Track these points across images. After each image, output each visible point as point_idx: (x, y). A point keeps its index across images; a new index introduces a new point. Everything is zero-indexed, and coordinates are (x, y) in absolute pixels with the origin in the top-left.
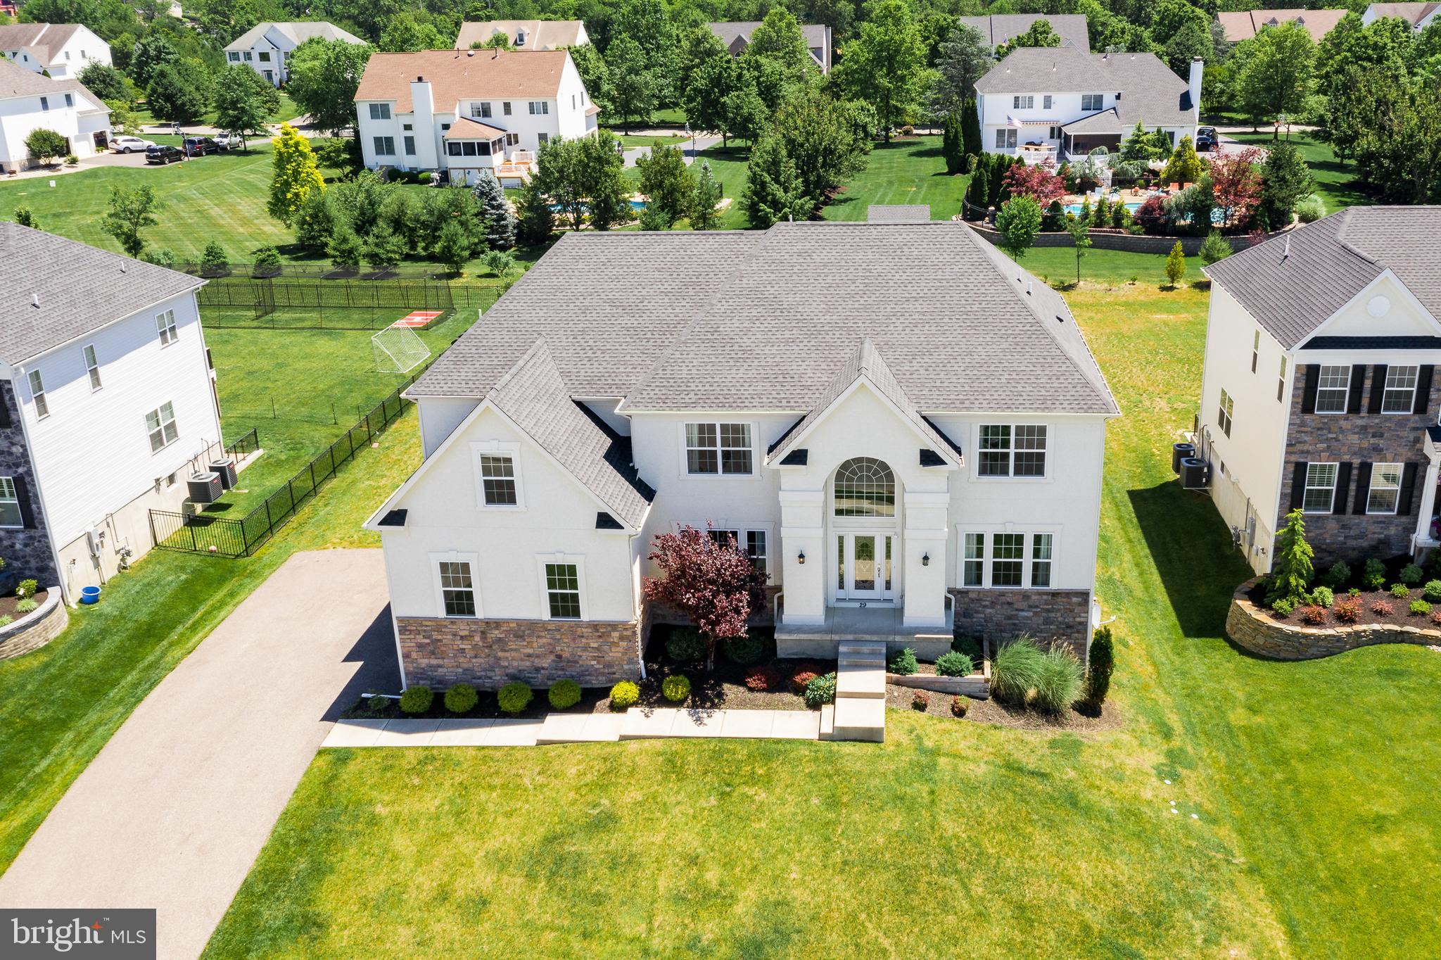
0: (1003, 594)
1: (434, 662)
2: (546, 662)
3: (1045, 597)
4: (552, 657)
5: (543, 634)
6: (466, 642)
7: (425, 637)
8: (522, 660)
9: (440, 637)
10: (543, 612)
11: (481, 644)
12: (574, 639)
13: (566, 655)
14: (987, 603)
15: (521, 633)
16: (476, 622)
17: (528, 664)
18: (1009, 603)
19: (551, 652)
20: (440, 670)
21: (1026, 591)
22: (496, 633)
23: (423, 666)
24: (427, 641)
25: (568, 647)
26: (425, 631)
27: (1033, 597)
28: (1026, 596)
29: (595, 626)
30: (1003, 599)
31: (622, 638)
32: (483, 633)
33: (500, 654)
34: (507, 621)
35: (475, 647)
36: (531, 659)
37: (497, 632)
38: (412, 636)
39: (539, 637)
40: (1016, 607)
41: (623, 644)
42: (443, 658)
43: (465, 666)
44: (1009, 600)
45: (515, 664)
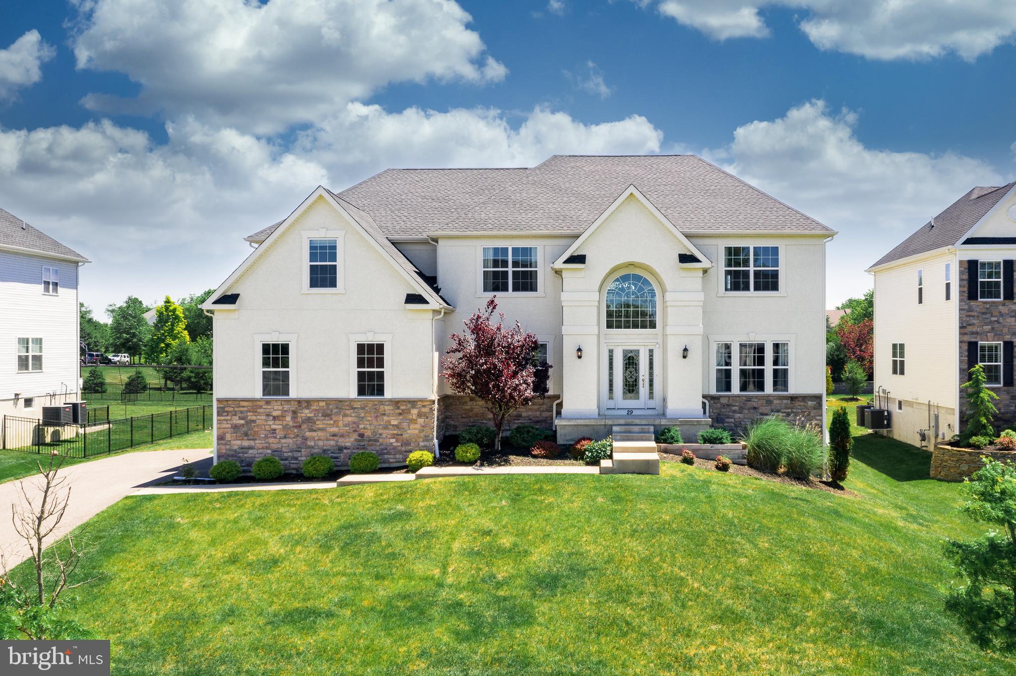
0: (749, 399)
1: (246, 443)
2: (349, 441)
3: (785, 401)
4: (355, 436)
5: (348, 412)
6: (277, 422)
7: (240, 418)
8: (327, 440)
9: (254, 418)
10: (351, 390)
11: (291, 424)
12: (377, 417)
13: (368, 433)
14: (736, 408)
15: (328, 412)
16: (290, 402)
17: (332, 443)
18: (755, 408)
19: (355, 431)
20: (251, 451)
21: (769, 396)
22: (306, 413)
23: (235, 447)
24: (242, 422)
25: (371, 425)
26: (241, 412)
27: (776, 402)
28: (768, 400)
29: (396, 403)
30: (749, 404)
31: (420, 415)
32: (294, 413)
33: (308, 434)
34: (318, 401)
35: (285, 427)
36: (336, 438)
37: (307, 411)
38: (229, 418)
39: (345, 415)
40: (760, 411)
41: (421, 421)
42: (254, 440)
43: (275, 446)
44: (755, 404)
45: (321, 443)
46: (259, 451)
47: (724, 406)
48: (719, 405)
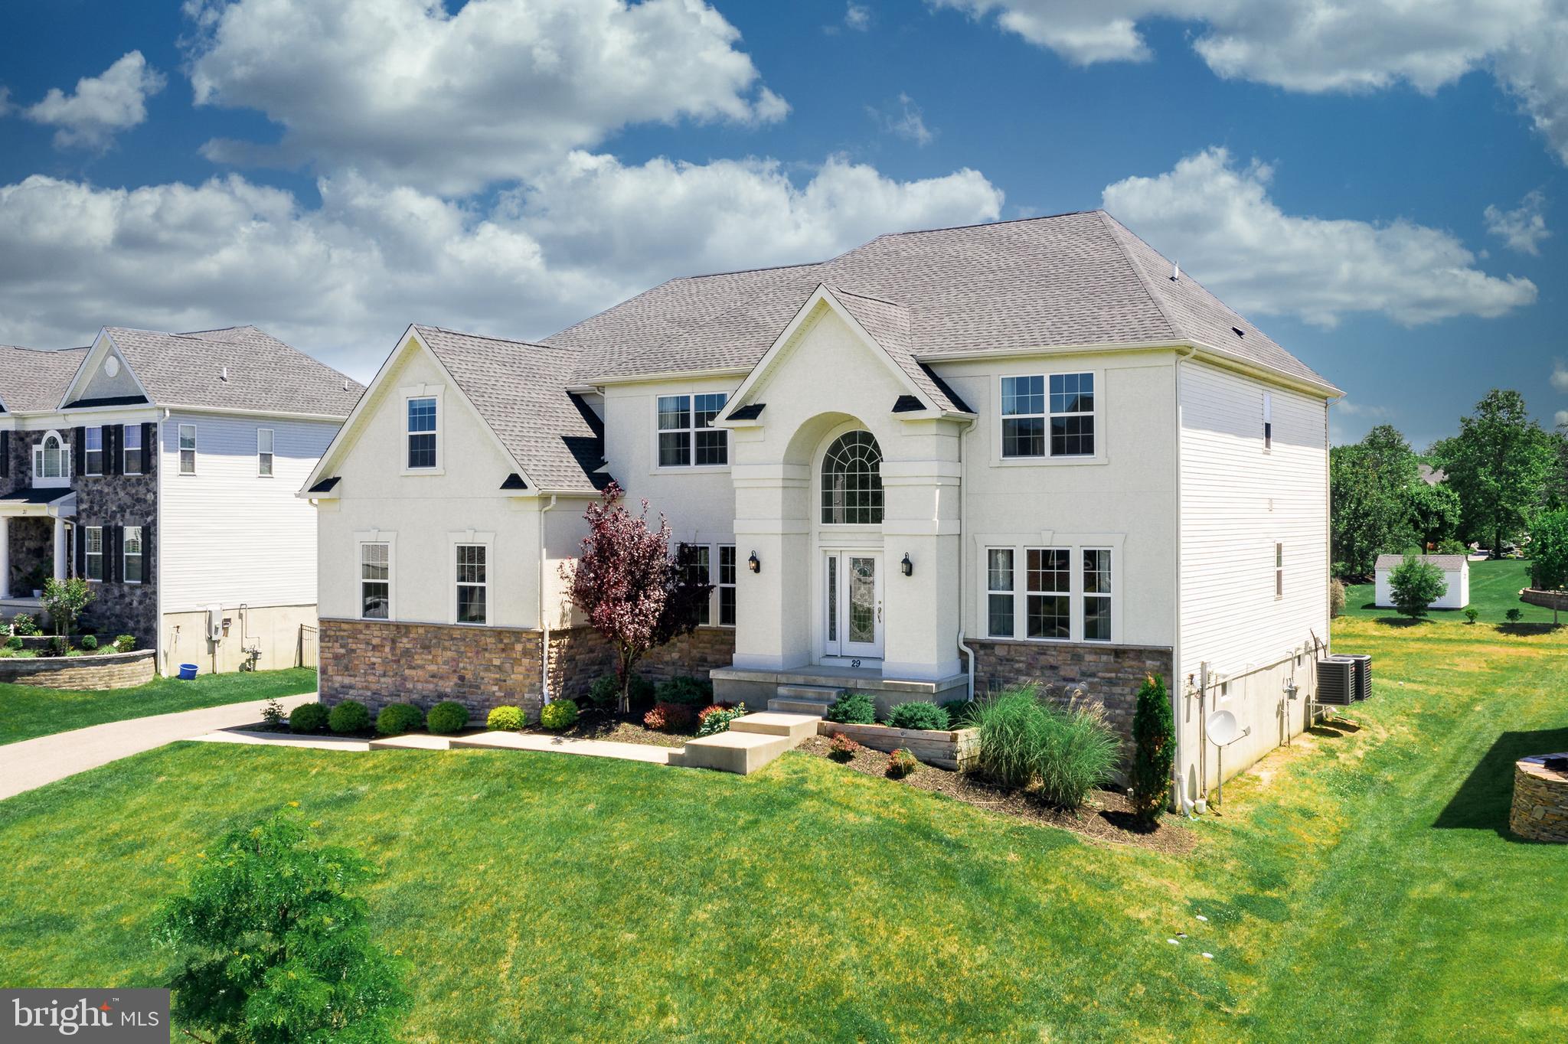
0: (1043, 650)
1: (347, 681)
2: (448, 686)
3: (1104, 658)
4: (455, 679)
5: (447, 644)
6: (377, 654)
7: (342, 646)
8: (427, 682)
9: (354, 646)
10: (451, 613)
11: (390, 656)
12: (477, 653)
13: (469, 676)
14: (1021, 665)
15: (427, 642)
16: (388, 625)
17: (431, 686)
18: (1053, 668)
19: (455, 671)
20: (351, 692)
21: (1075, 646)
22: (405, 643)
23: (337, 685)
24: (343, 651)
25: (470, 663)
26: (342, 637)
27: (1089, 658)
28: (1075, 654)
29: (499, 633)
30: (1043, 660)
31: (526, 653)
32: (394, 641)
33: (407, 672)
34: (417, 626)
35: (385, 662)
36: (435, 680)
37: (405, 640)
38: (330, 644)
39: (445, 649)
40: (1062, 673)
41: (526, 661)
42: (355, 676)
43: (374, 687)
44: (1052, 661)
45: (419, 686)
46: (361, 692)
47: (1001, 660)
48: (993, 659)
